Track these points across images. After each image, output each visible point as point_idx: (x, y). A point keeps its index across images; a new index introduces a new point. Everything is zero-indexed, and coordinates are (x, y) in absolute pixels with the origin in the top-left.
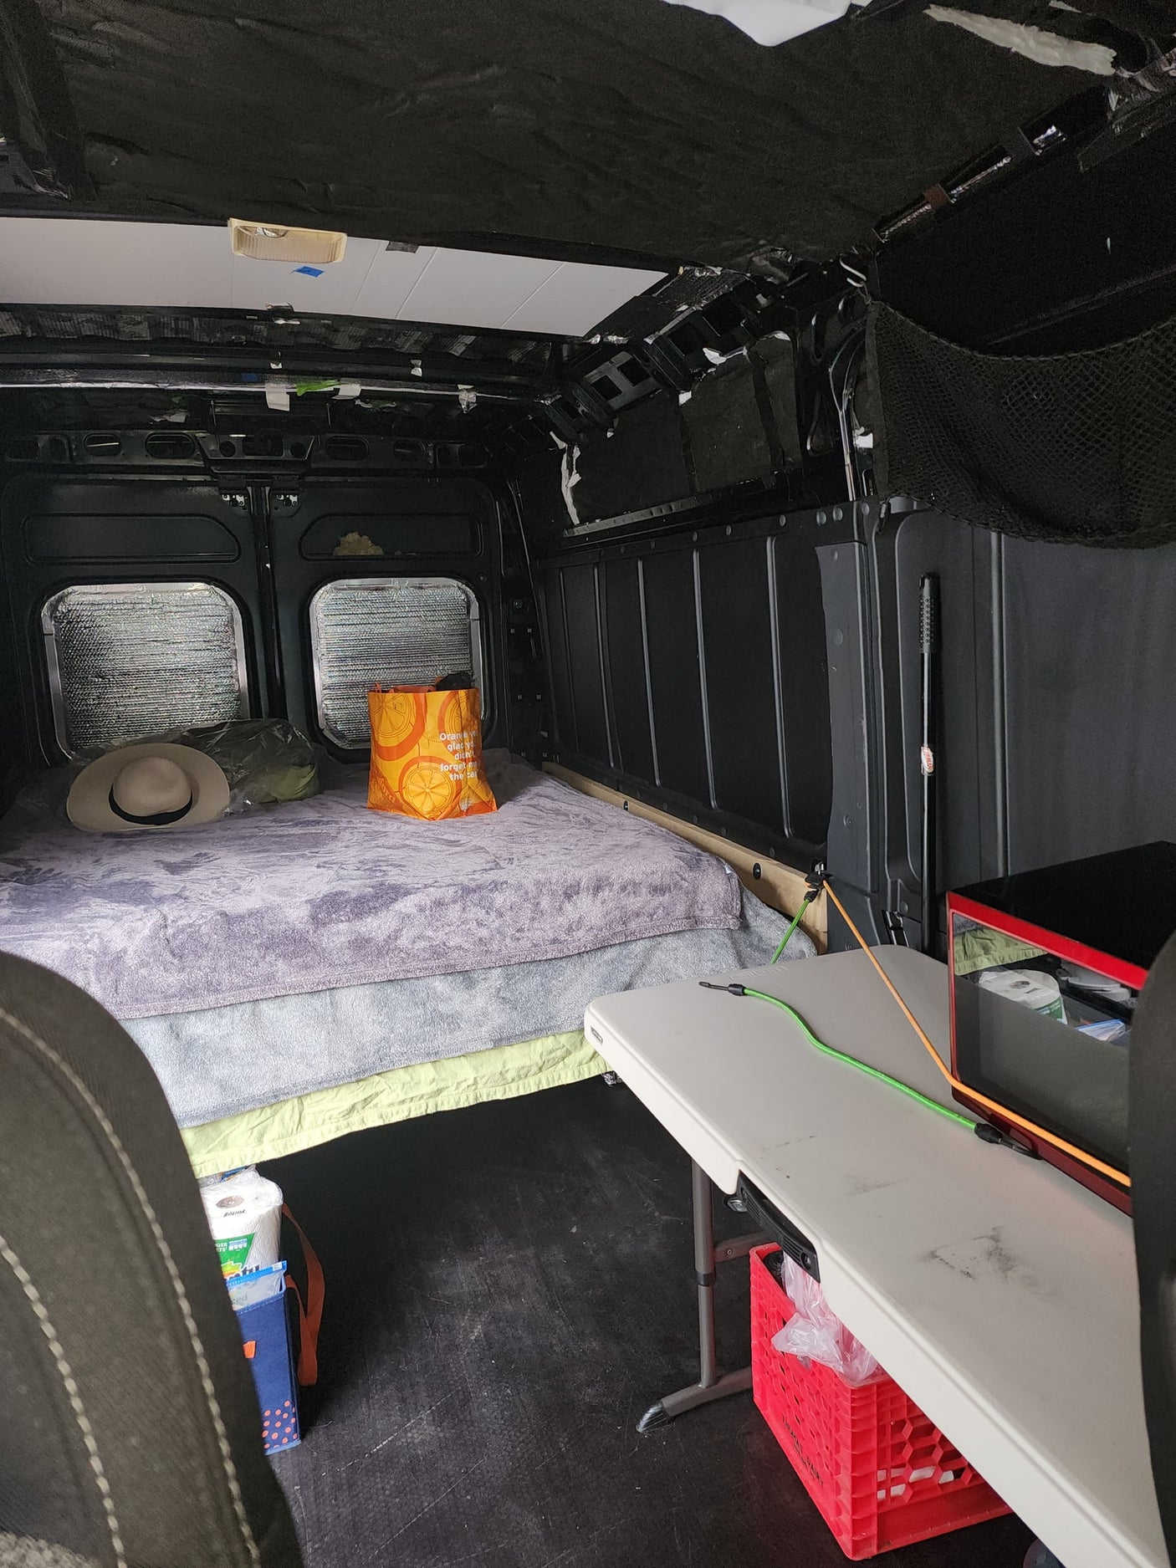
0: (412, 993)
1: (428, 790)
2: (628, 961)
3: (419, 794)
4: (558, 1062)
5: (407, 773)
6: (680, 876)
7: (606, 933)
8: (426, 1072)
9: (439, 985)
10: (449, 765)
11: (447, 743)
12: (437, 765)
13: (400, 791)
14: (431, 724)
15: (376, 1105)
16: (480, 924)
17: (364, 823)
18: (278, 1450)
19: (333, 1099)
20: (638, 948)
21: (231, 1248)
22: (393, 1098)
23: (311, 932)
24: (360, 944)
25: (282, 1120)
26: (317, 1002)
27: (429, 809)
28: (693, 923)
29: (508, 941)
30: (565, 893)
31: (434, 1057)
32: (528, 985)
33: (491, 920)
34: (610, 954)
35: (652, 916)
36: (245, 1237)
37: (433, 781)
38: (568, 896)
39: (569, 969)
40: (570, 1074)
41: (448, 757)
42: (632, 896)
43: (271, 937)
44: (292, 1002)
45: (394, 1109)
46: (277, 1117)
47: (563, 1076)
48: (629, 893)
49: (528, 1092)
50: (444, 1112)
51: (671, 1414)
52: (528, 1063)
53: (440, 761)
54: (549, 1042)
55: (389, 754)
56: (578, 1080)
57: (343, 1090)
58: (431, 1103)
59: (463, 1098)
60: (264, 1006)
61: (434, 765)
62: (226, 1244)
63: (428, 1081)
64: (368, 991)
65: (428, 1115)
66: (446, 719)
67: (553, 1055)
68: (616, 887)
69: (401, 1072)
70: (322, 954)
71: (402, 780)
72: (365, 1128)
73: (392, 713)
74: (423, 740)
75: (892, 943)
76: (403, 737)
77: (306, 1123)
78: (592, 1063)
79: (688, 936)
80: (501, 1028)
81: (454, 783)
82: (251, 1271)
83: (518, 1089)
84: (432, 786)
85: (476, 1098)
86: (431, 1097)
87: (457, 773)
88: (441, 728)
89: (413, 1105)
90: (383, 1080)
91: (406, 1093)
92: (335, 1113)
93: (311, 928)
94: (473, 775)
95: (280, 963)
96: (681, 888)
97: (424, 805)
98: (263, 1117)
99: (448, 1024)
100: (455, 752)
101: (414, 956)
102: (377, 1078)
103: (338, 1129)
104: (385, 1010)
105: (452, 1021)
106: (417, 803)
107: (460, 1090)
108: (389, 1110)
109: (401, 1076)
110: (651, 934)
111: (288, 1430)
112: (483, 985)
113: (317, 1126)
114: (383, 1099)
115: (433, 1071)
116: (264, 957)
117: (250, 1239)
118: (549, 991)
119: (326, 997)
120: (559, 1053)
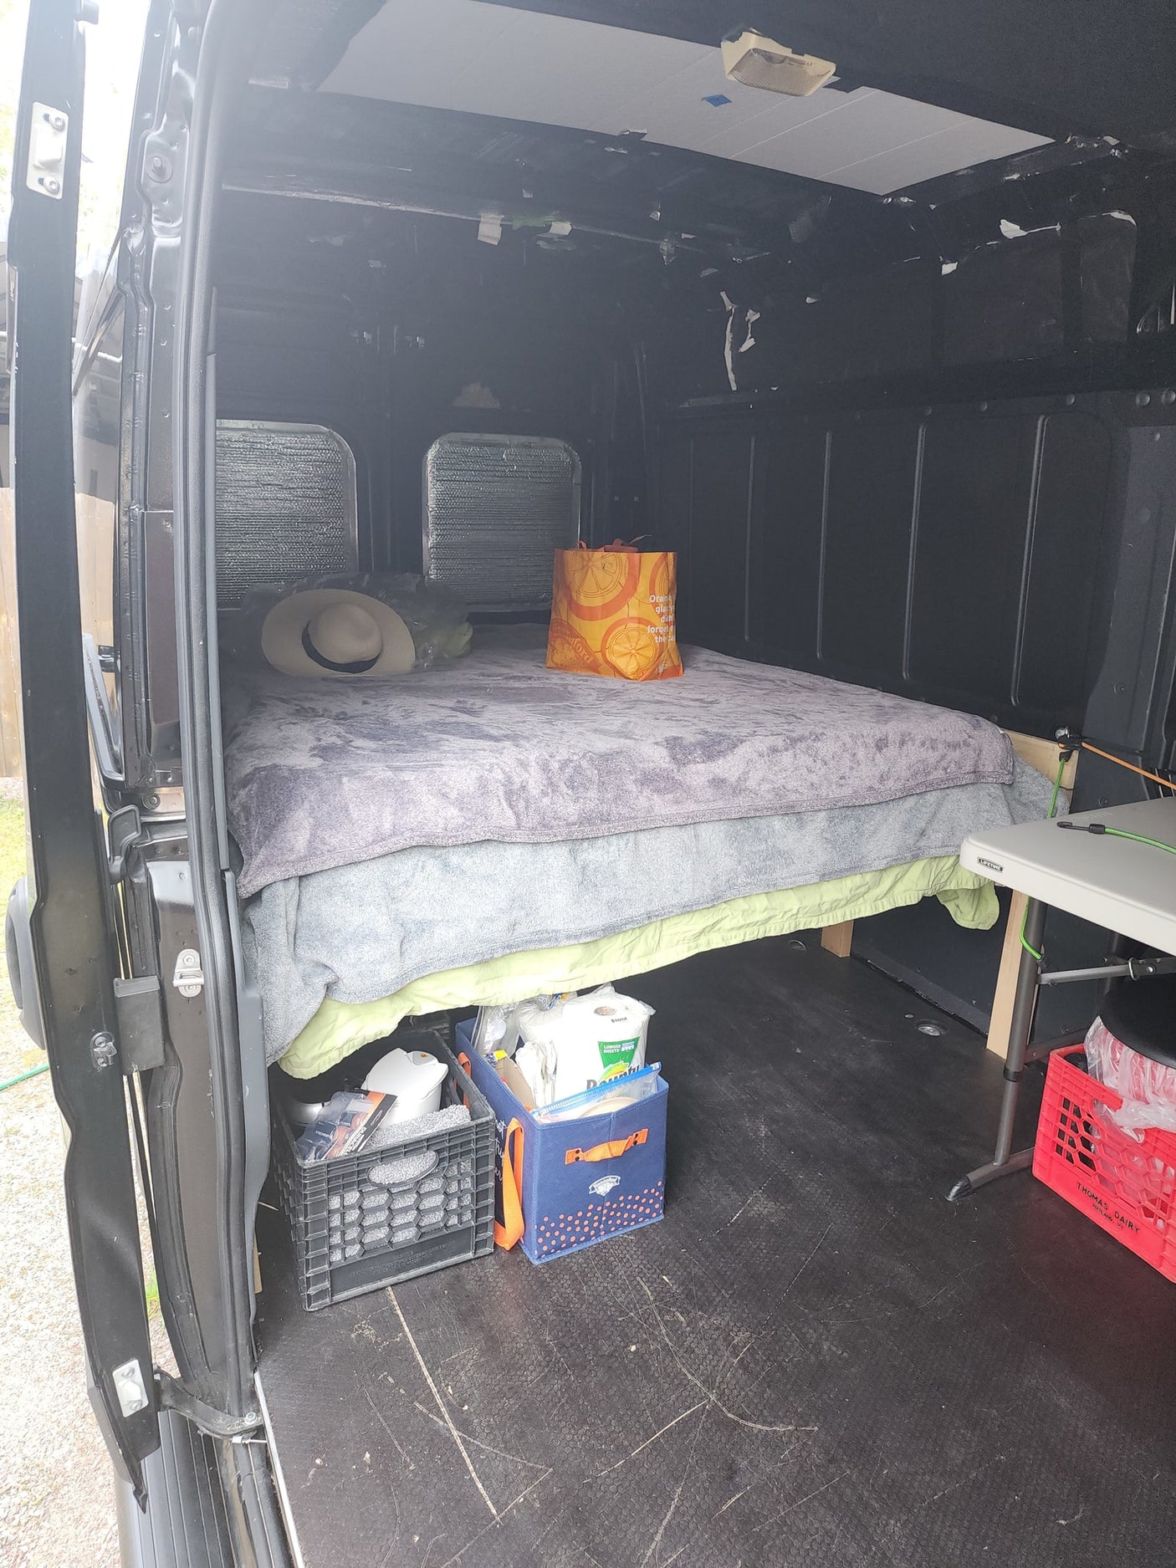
0: (757, 830)
1: (633, 651)
2: (924, 810)
3: (626, 654)
4: (859, 898)
5: (613, 634)
6: (967, 734)
7: (912, 783)
8: (760, 902)
9: (778, 824)
10: (655, 627)
11: (655, 605)
12: (645, 627)
13: (603, 653)
14: (643, 586)
15: (719, 929)
16: (810, 771)
17: (580, 680)
18: (649, 1223)
19: (688, 922)
20: (932, 797)
21: (623, 1050)
22: (734, 923)
23: (675, 770)
24: (717, 783)
25: (646, 939)
26: (686, 835)
27: (634, 670)
28: (977, 776)
29: (834, 786)
30: (877, 746)
31: (770, 889)
32: (846, 828)
33: (817, 767)
34: (911, 801)
35: (946, 769)
36: (633, 1040)
37: (640, 643)
38: (879, 749)
39: (879, 814)
40: (869, 908)
41: (654, 619)
42: (930, 751)
43: (644, 774)
44: (664, 833)
45: (733, 933)
46: (643, 937)
47: (863, 909)
48: (927, 748)
49: (836, 923)
50: (770, 937)
51: (974, 1186)
52: (841, 897)
53: (648, 623)
54: (857, 880)
55: (591, 614)
56: (875, 913)
57: (697, 915)
58: (762, 929)
59: (786, 926)
60: (641, 836)
61: (642, 626)
62: (620, 1046)
63: (762, 910)
64: (723, 826)
65: (758, 939)
66: (657, 582)
67: (859, 891)
68: (918, 742)
69: (741, 901)
70: (688, 790)
71: (607, 641)
72: (709, 949)
73: (599, 574)
74: (633, 601)
75: (1159, 797)
76: (609, 597)
77: (663, 944)
78: (884, 900)
79: (970, 788)
80: (825, 864)
81: (658, 645)
82: (634, 1069)
83: (828, 920)
84: (638, 647)
85: (796, 927)
86: (763, 924)
87: (661, 636)
88: (652, 592)
89: (748, 930)
90: (728, 907)
91: (745, 920)
92: (689, 935)
93: (674, 766)
94: (672, 638)
95: (655, 796)
96: (969, 745)
97: (628, 665)
98: (633, 937)
99: (785, 859)
100: (661, 615)
101: (761, 797)
102: (724, 905)
103: (689, 949)
104: (736, 844)
105: (786, 857)
106: (621, 663)
107: (785, 919)
108: (729, 934)
109: (741, 904)
110: (946, 786)
111: (657, 1206)
112: (810, 827)
113: (672, 947)
114: (727, 924)
115: (766, 899)
116: (641, 792)
117: (636, 1041)
118: (862, 835)
119: (690, 830)
120: (863, 889)
